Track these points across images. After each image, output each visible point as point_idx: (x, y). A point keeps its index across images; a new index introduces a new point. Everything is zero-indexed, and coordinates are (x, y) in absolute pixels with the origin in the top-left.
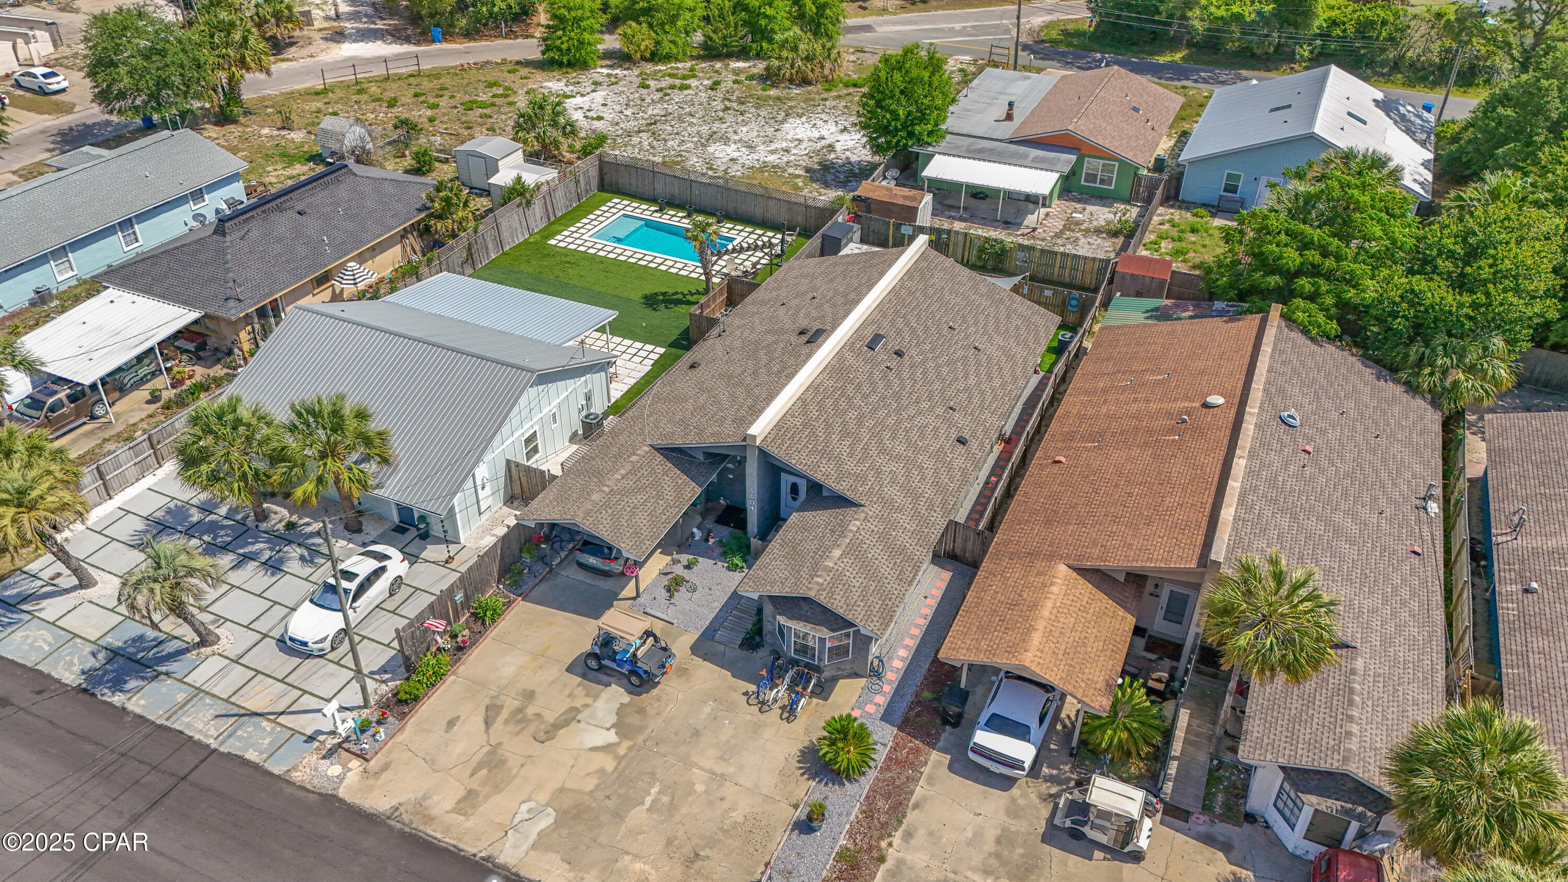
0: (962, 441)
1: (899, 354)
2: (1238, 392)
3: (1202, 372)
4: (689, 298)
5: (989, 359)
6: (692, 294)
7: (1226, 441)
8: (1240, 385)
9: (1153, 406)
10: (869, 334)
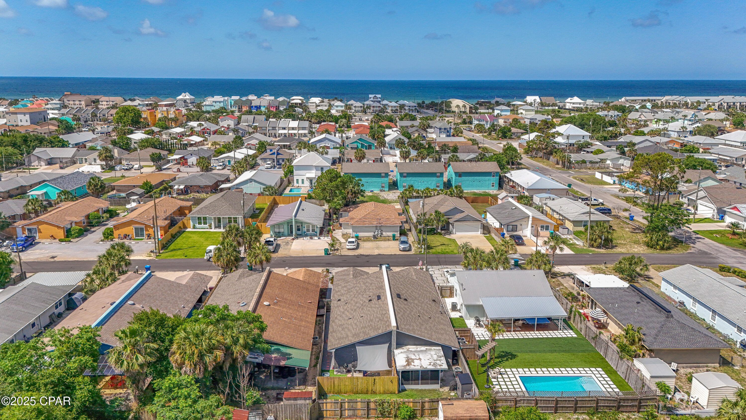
0: (339, 300)
1: (370, 300)
2: (259, 306)
3: (270, 316)
4: (500, 360)
5: (344, 320)
6: (500, 362)
7: (264, 293)
8: (258, 308)
9: (284, 309)
10: (383, 298)
